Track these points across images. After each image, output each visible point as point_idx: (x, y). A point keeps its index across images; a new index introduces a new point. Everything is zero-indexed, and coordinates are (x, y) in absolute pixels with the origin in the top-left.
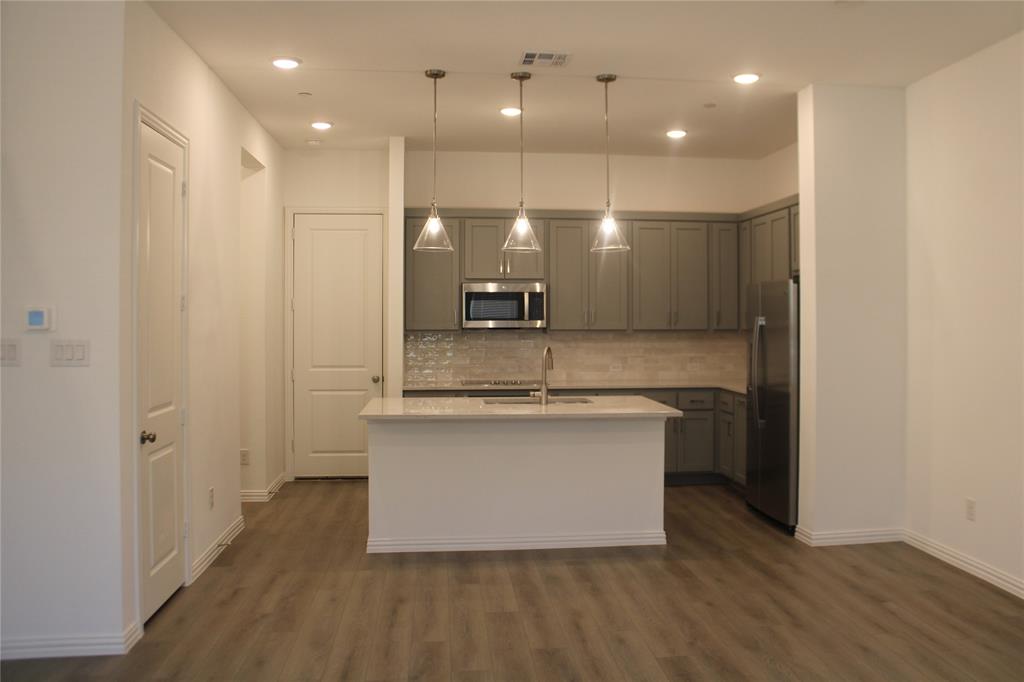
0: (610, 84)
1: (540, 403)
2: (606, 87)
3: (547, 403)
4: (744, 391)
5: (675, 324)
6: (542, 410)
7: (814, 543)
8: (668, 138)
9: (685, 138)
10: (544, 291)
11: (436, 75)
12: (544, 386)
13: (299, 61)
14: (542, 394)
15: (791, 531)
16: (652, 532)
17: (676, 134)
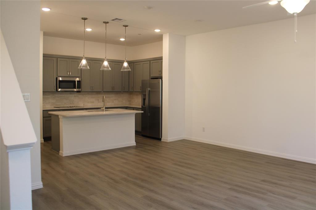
0: (126, 27)
1: (103, 111)
2: (126, 28)
3: (105, 111)
4: (141, 107)
5: (114, 90)
6: (104, 113)
7: (168, 141)
8: (120, 40)
9: (124, 40)
10: (81, 80)
11: (85, 19)
12: (104, 106)
13: (51, 9)
14: (104, 108)
15: (160, 139)
16: (133, 143)
17: (122, 40)
